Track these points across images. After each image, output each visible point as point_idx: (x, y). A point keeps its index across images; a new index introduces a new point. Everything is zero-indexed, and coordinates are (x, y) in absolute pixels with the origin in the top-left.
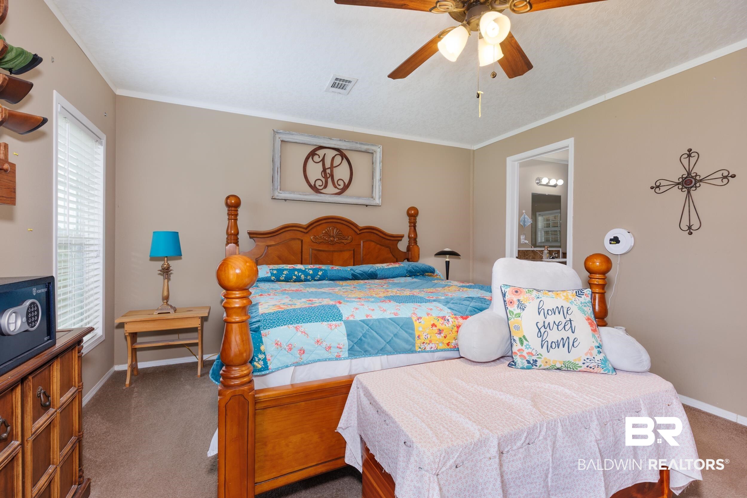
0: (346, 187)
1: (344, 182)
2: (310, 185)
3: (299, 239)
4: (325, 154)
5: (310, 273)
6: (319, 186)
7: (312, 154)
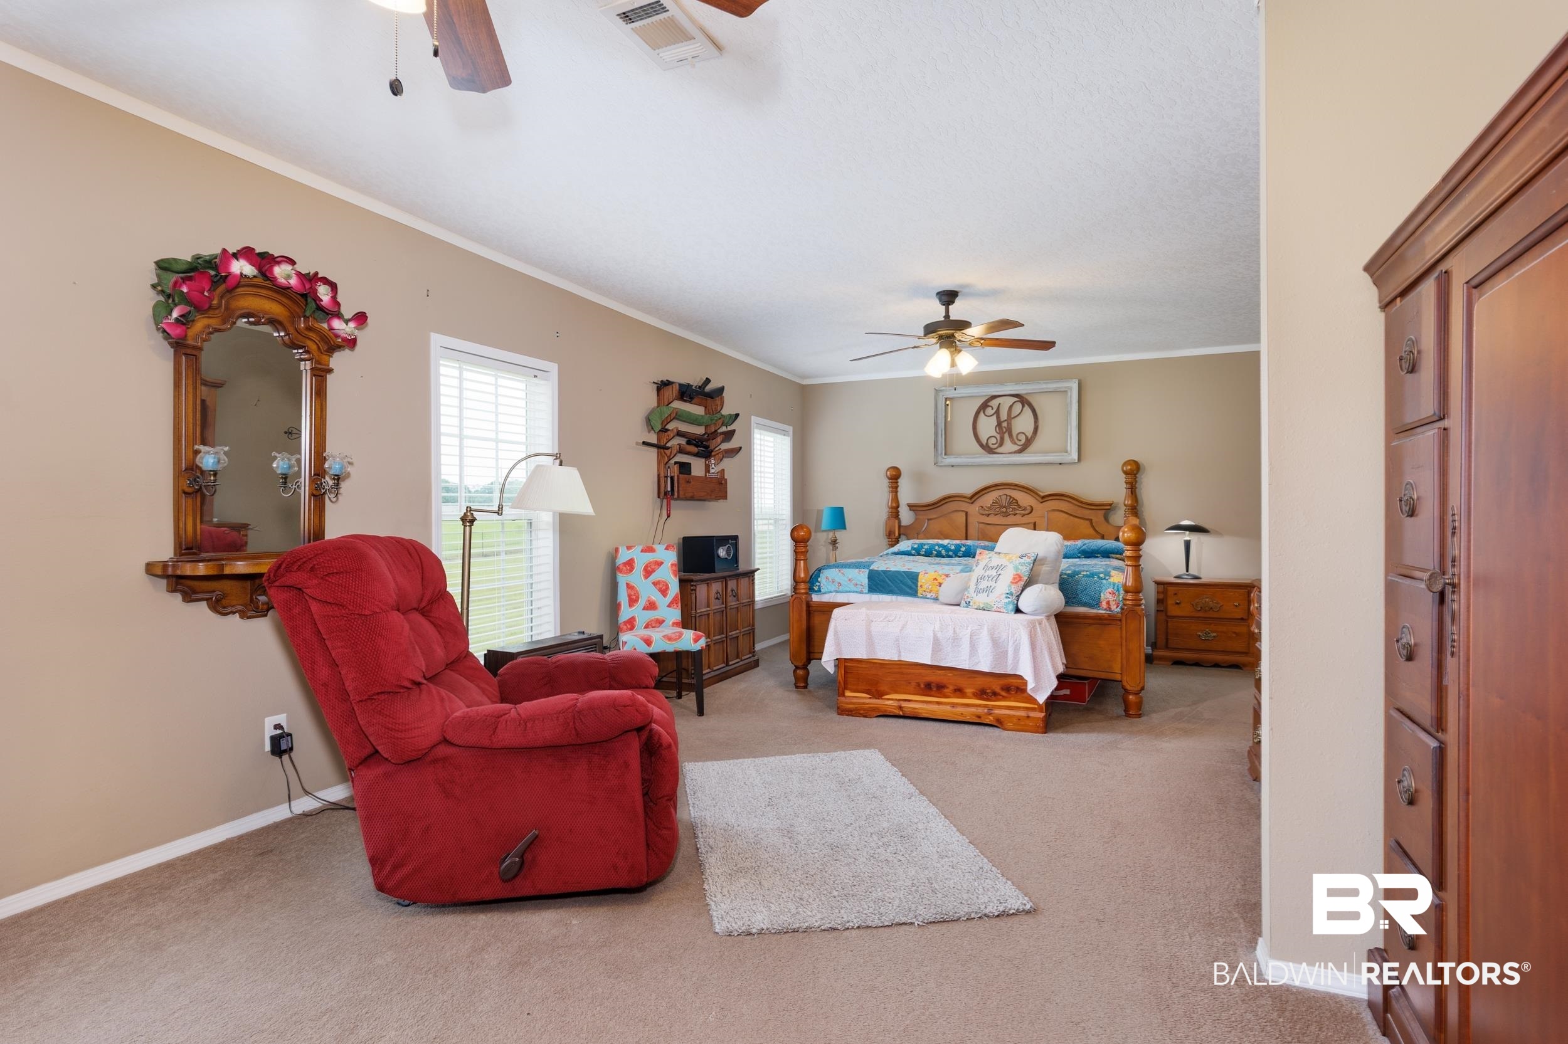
0: (1029, 442)
1: (1026, 436)
2: (981, 445)
3: (963, 511)
4: (1000, 404)
5: (952, 548)
6: (993, 444)
7: (984, 406)
